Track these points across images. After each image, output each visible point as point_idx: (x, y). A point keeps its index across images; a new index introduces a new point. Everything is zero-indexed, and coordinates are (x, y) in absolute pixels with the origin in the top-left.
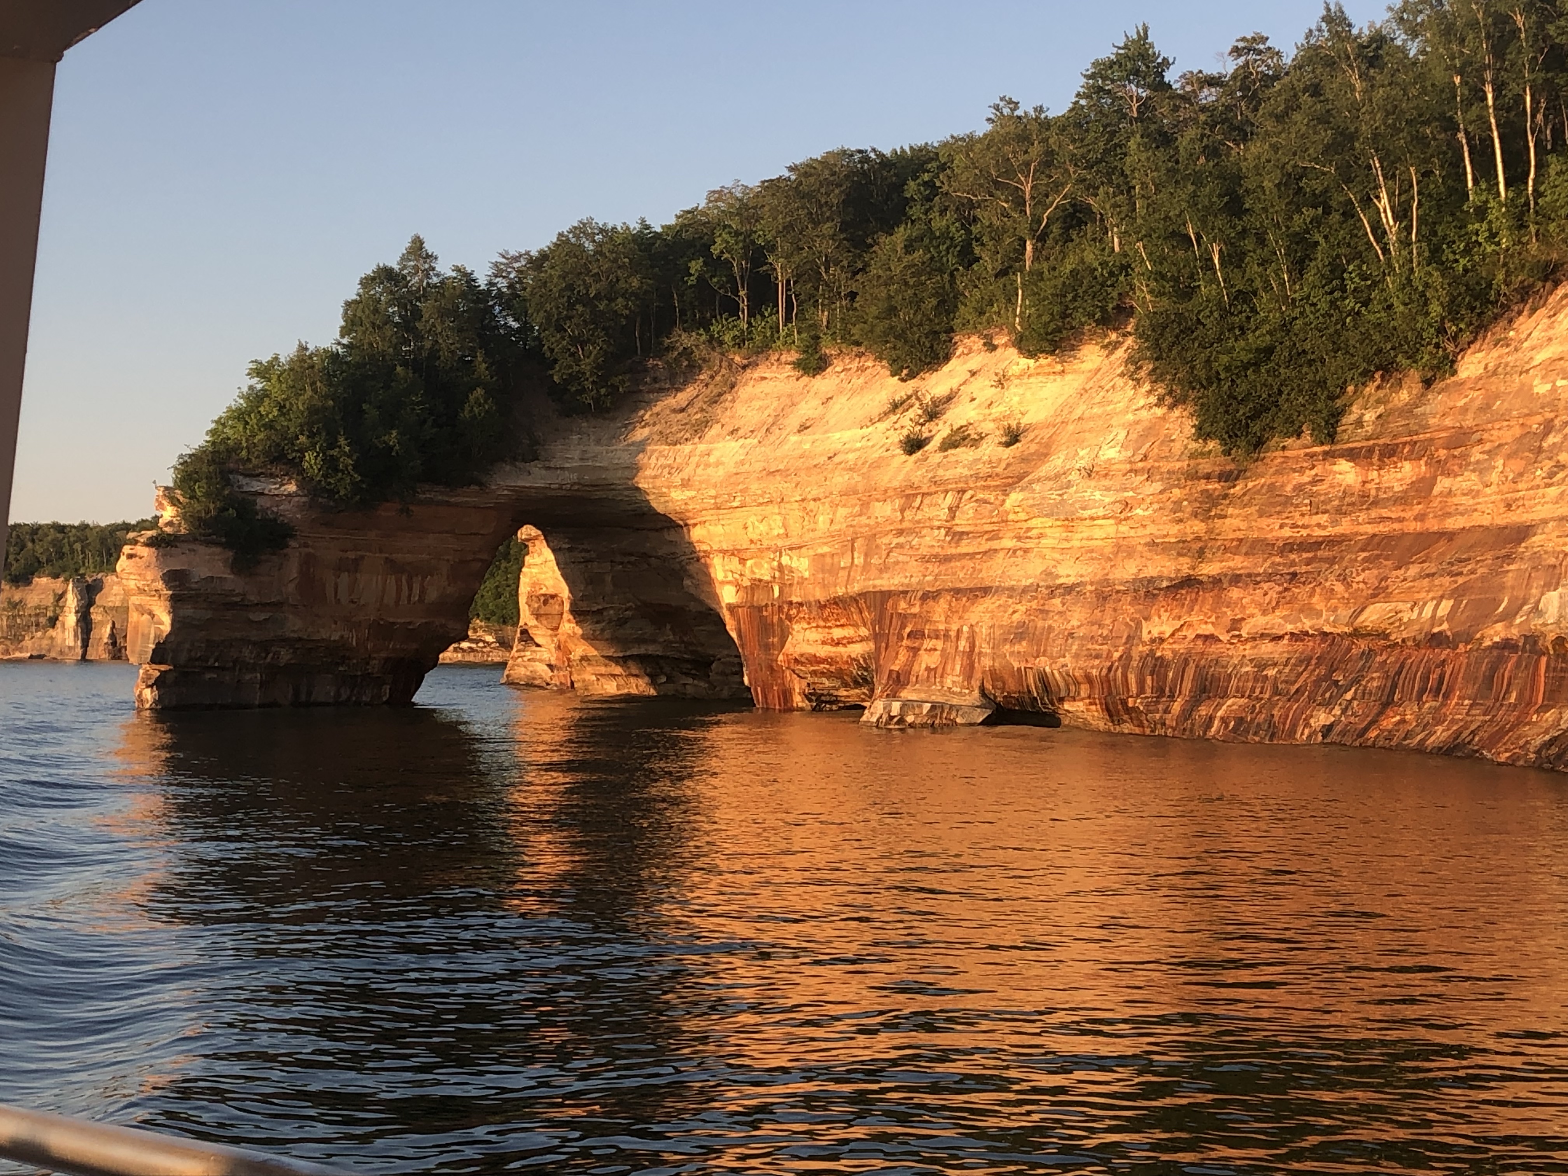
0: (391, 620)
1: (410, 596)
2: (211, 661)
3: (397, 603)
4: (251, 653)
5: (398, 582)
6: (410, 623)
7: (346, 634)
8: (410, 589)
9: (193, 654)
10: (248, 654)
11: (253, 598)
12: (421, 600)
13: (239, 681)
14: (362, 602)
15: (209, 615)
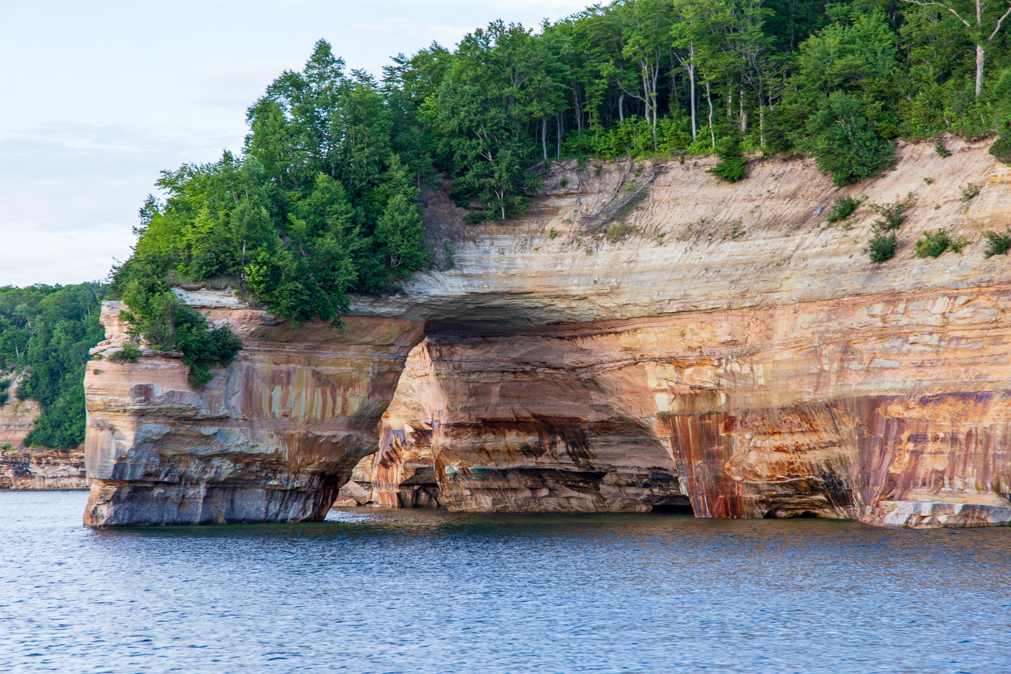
0: (318, 433)
1: (334, 408)
2: (162, 475)
3: (323, 416)
4: (197, 467)
5: (324, 393)
6: (334, 436)
7: (281, 448)
8: (334, 402)
9: (148, 469)
10: (193, 469)
11: (204, 412)
12: (344, 412)
13: (184, 496)
14: (293, 416)
15: (167, 429)
